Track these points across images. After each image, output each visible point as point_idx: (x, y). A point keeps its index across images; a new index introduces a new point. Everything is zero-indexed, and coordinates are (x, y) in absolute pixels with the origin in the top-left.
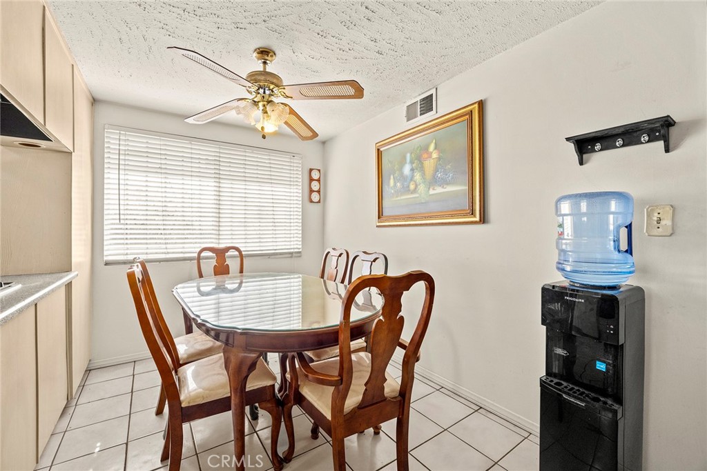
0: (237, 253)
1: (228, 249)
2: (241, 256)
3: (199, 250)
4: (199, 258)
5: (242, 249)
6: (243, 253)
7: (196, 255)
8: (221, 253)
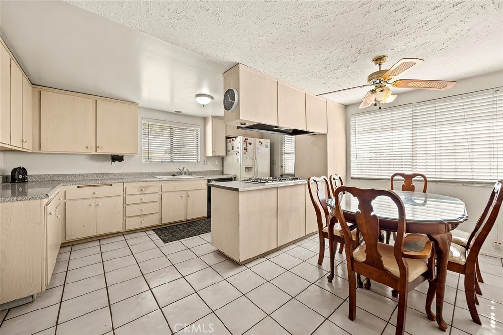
0: (423, 179)
1: (415, 175)
2: (426, 181)
3: (392, 174)
4: (392, 180)
5: (426, 176)
6: (428, 179)
7: (390, 177)
8: (409, 178)
